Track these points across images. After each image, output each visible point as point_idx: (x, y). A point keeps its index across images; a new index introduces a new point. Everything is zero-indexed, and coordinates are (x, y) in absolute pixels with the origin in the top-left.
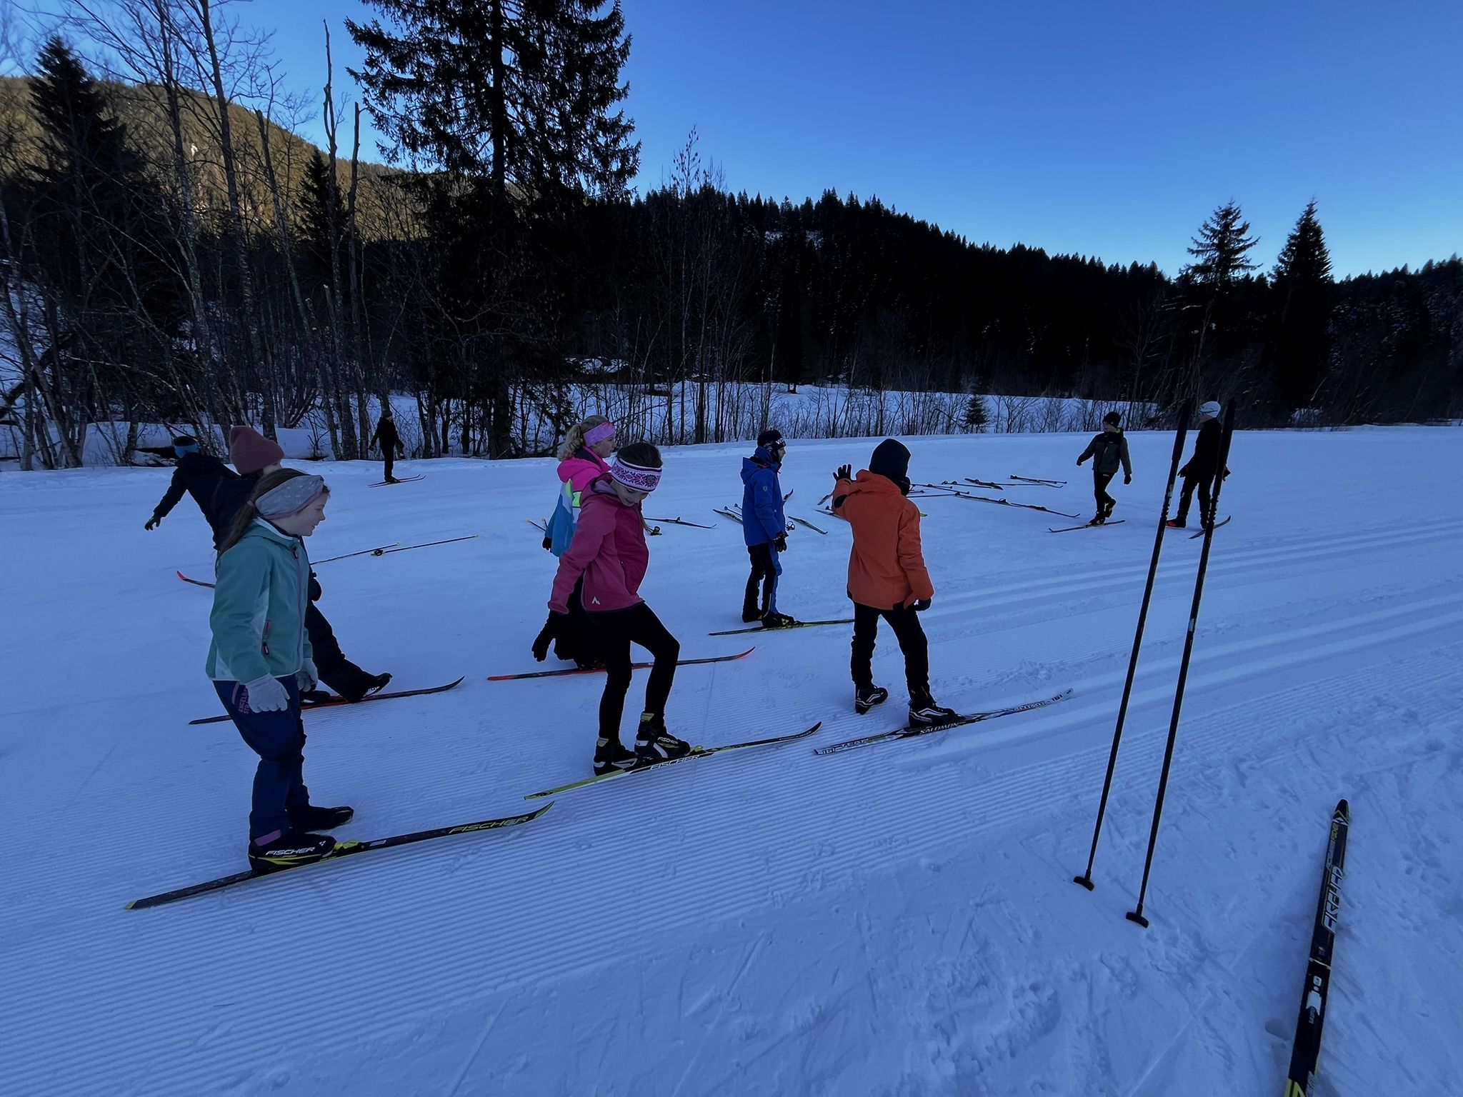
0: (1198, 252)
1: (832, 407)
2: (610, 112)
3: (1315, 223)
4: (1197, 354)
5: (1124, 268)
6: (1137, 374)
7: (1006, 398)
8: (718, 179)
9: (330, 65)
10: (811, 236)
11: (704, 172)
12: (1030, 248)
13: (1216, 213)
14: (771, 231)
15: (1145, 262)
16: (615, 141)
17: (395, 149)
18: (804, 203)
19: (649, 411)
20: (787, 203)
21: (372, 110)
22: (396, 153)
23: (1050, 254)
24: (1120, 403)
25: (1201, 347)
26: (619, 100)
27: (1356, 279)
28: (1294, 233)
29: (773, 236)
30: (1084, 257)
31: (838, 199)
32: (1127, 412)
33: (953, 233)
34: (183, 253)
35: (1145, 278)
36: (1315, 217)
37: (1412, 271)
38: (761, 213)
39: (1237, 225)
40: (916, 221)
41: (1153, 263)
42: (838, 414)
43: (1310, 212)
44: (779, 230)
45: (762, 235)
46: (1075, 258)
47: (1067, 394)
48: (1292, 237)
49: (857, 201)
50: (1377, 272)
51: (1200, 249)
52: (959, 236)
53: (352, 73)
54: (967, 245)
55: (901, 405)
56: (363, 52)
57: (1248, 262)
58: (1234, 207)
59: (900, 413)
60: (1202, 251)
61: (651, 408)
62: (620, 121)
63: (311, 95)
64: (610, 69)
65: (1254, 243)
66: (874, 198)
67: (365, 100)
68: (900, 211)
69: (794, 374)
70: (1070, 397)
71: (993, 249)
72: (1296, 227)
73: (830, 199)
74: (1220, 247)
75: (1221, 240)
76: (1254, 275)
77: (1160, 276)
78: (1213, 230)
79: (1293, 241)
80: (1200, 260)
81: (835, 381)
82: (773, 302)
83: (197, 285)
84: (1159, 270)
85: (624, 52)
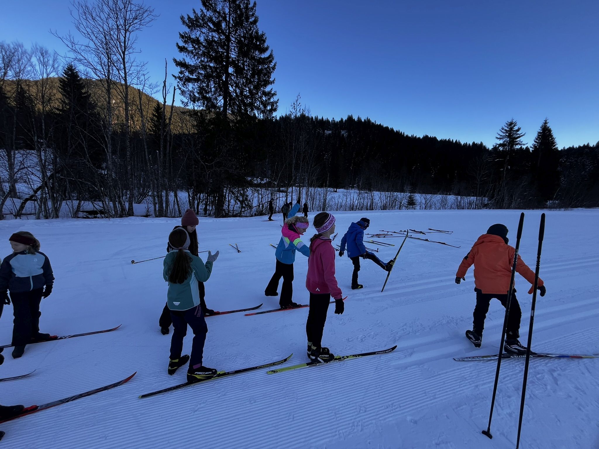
0: (500, 138)
1: (352, 198)
2: (268, 89)
3: (548, 127)
4: (503, 179)
5: (469, 144)
6: (478, 186)
7: (424, 195)
8: (308, 112)
9: (166, 74)
10: (343, 132)
11: (303, 110)
12: (431, 136)
13: (507, 124)
14: (327, 130)
15: (478, 142)
16: (269, 99)
17: (187, 102)
18: (340, 120)
19: (278, 199)
20: (333, 120)
21: (180, 89)
22: (188, 103)
23: (439, 139)
24: (472, 198)
25: (505, 176)
26: (271, 84)
27: (567, 149)
28: (540, 131)
29: (328, 132)
30: (453, 140)
31: (354, 118)
32: (475, 202)
33: (399, 131)
34: (106, 139)
35: (478, 148)
36: (548, 125)
37: (591, 145)
38: (323, 124)
39: (516, 128)
40: (384, 127)
41: (481, 142)
42: (354, 201)
43: (546, 123)
44: (330, 130)
45: (324, 132)
46: (449, 140)
47: (449, 194)
48: (539, 133)
49: (361, 119)
50: (576, 146)
51: (501, 137)
52: (401, 132)
53: (174, 76)
54: (405, 135)
55: (380, 198)
56: (178, 69)
57: (522, 142)
58: (514, 121)
59: (380, 201)
60: (502, 138)
61: (279, 198)
62: (271, 92)
63: (158, 84)
64: (268, 73)
65: (524, 135)
66: (368, 118)
67: (178, 85)
68: (378, 123)
69: (336, 184)
70: (450, 195)
71: (416, 137)
72: (540, 129)
73: (350, 118)
74: (509, 136)
75: (510, 134)
76: (524, 147)
77: (485, 147)
78: (506, 130)
79: (540, 134)
80: (501, 142)
81: (353, 187)
82: (328, 157)
83: (110, 151)
84: (484, 145)
85: (274, 68)
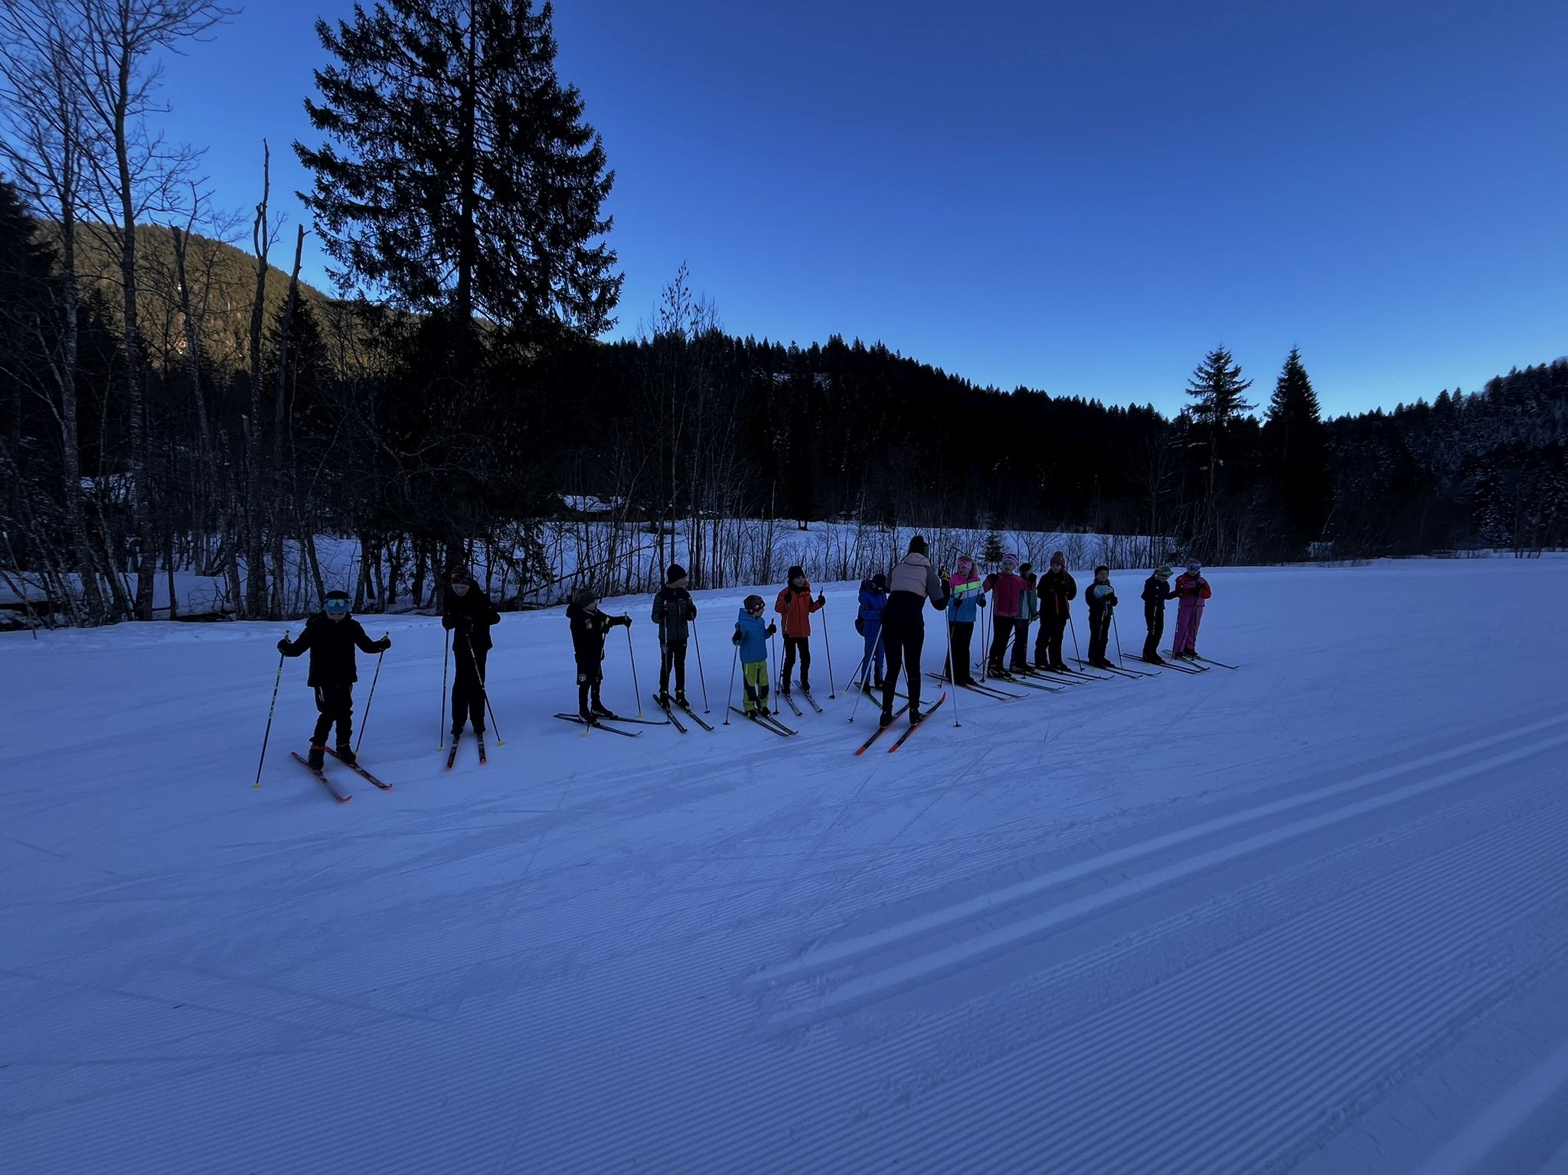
0: (1196, 393)
1: (842, 546)
2: (590, 244)
3: (1300, 368)
4: (1209, 490)
5: (1123, 409)
6: (1153, 510)
7: (1025, 533)
8: (710, 314)
9: (267, 184)
10: (818, 378)
11: (696, 306)
12: (1033, 390)
13: (1208, 358)
14: (779, 373)
15: (1141, 403)
16: (596, 272)
17: (348, 274)
18: (811, 347)
19: (637, 553)
20: (794, 347)
21: (323, 235)
22: (349, 279)
23: (1052, 396)
24: (1140, 538)
25: (1212, 482)
27: (1337, 421)
28: (1283, 376)
30: (1084, 399)
31: (844, 344)
32: (1148, 549)
33: (957, 376)
35: (1143, 419)
36: (1300, 362)
37: (1386, 412)
38: (768, 356)
39: (1230, 368)
41: (1150, 404)
42: (848, 553)
43: (1294, 357)
46: (1076, 399)
47: (1082, 529)
48: (1281, 380)
49: (863, 346)
50: (1355, 414)
51: (1198, 390)
52: (963, 379)
53: (301, 196)
54: (972, 387)
56: (313, 173)
57: (1245, 402)
58: (1225, 352)
60: (1201, 392)
61: (639, 549)
62: (602, 252)
64: (591, 202)
65: (1248, 385)
66: (879, 344)
67: (316, 225)
68: (905, 356)
69: (804, 510)
70: (1085, 532)
71: (997, 391)
72: (1283, 371)
73: (836, 344)
74: (1217, 387)
75: (1217, 382)
76: (1245, 415)
77: (1158, 416)
78: (1207, 373)
79: (1282, 384)
80: (1199, 401)
81: (848, 518)
82: (783, 440)
84: (1156, 411)
85: (606, 187)
